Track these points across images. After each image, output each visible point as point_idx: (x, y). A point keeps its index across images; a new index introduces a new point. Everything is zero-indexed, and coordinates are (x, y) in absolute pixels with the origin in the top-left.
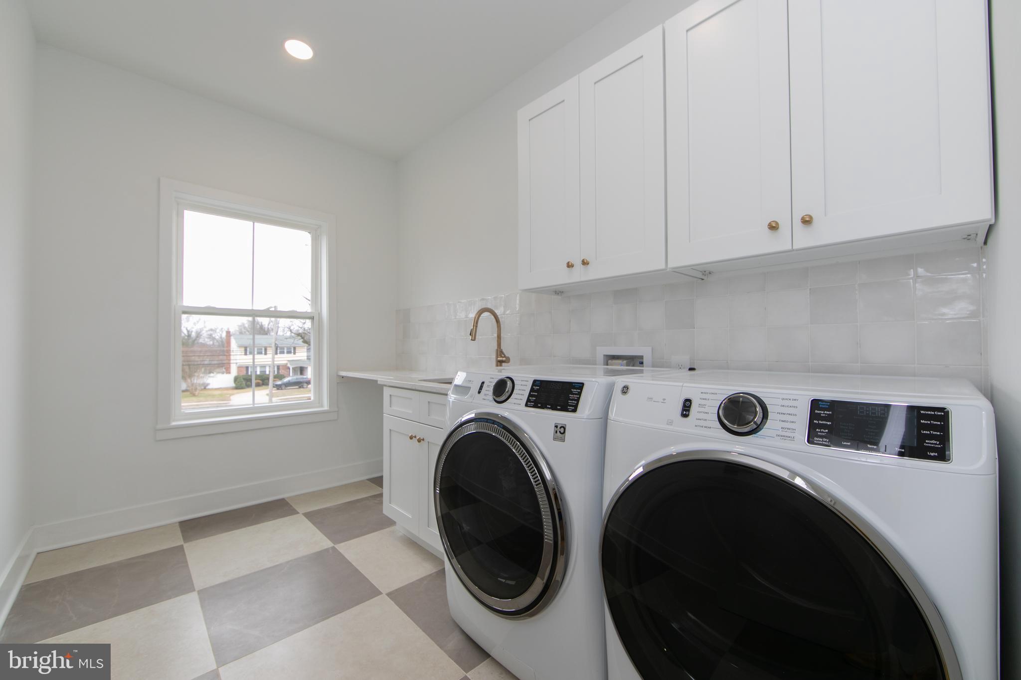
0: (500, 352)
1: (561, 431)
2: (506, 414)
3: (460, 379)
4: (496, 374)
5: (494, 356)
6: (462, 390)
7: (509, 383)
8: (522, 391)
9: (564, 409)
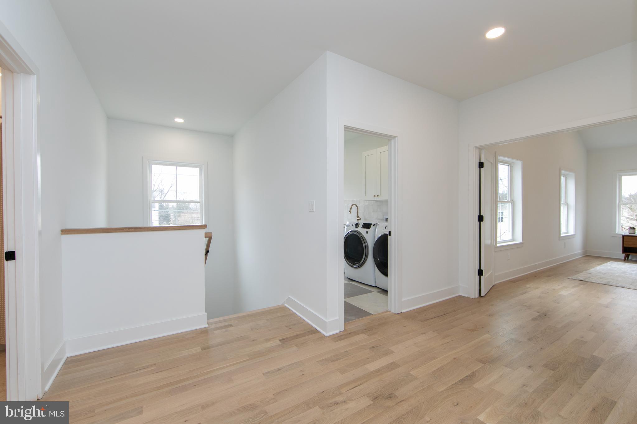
0: (358, 217)
1: (367, 232)
2: (358, 230)
3: (348, 223)
4: (357, 222)
5: (356, 218)
6: (348, 226)
7: (358, 224)
8: (361, 225)
9: (368, 228)
